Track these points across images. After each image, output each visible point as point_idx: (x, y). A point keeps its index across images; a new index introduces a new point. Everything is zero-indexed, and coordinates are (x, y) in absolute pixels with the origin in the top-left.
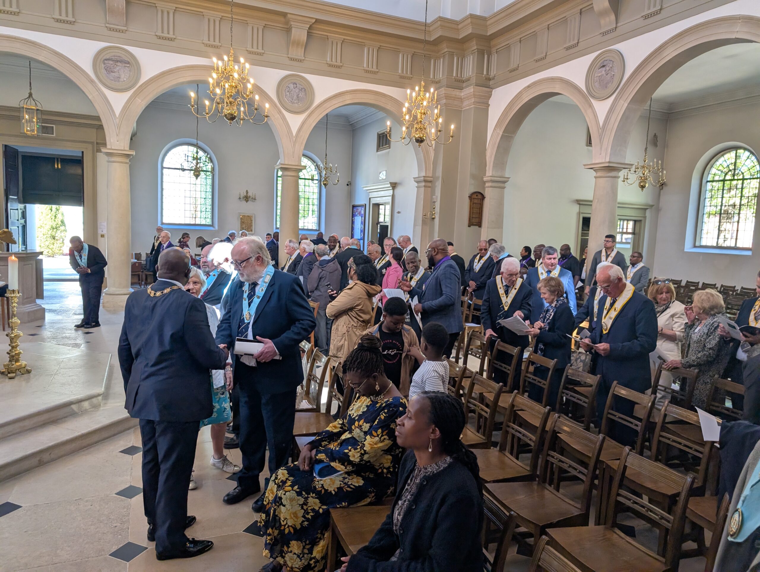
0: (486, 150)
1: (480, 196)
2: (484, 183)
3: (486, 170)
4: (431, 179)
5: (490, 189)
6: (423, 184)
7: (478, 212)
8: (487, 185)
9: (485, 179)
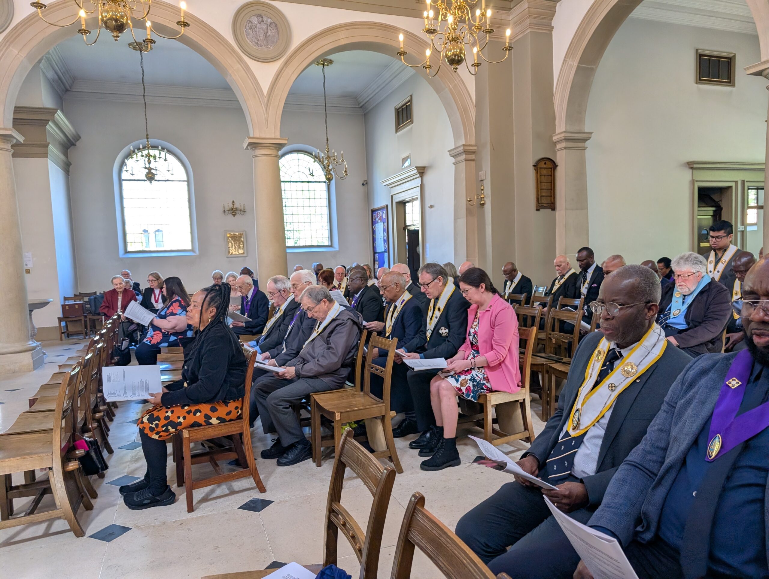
0: (552, 95)
1: (549, 164)
2: (555, 144)
3: (555, 125)
4: (475, 148)
5: (564, 151)
6: (463, 157)
7: (550, 188)
8: (558, 146)
9: (555, 138)
